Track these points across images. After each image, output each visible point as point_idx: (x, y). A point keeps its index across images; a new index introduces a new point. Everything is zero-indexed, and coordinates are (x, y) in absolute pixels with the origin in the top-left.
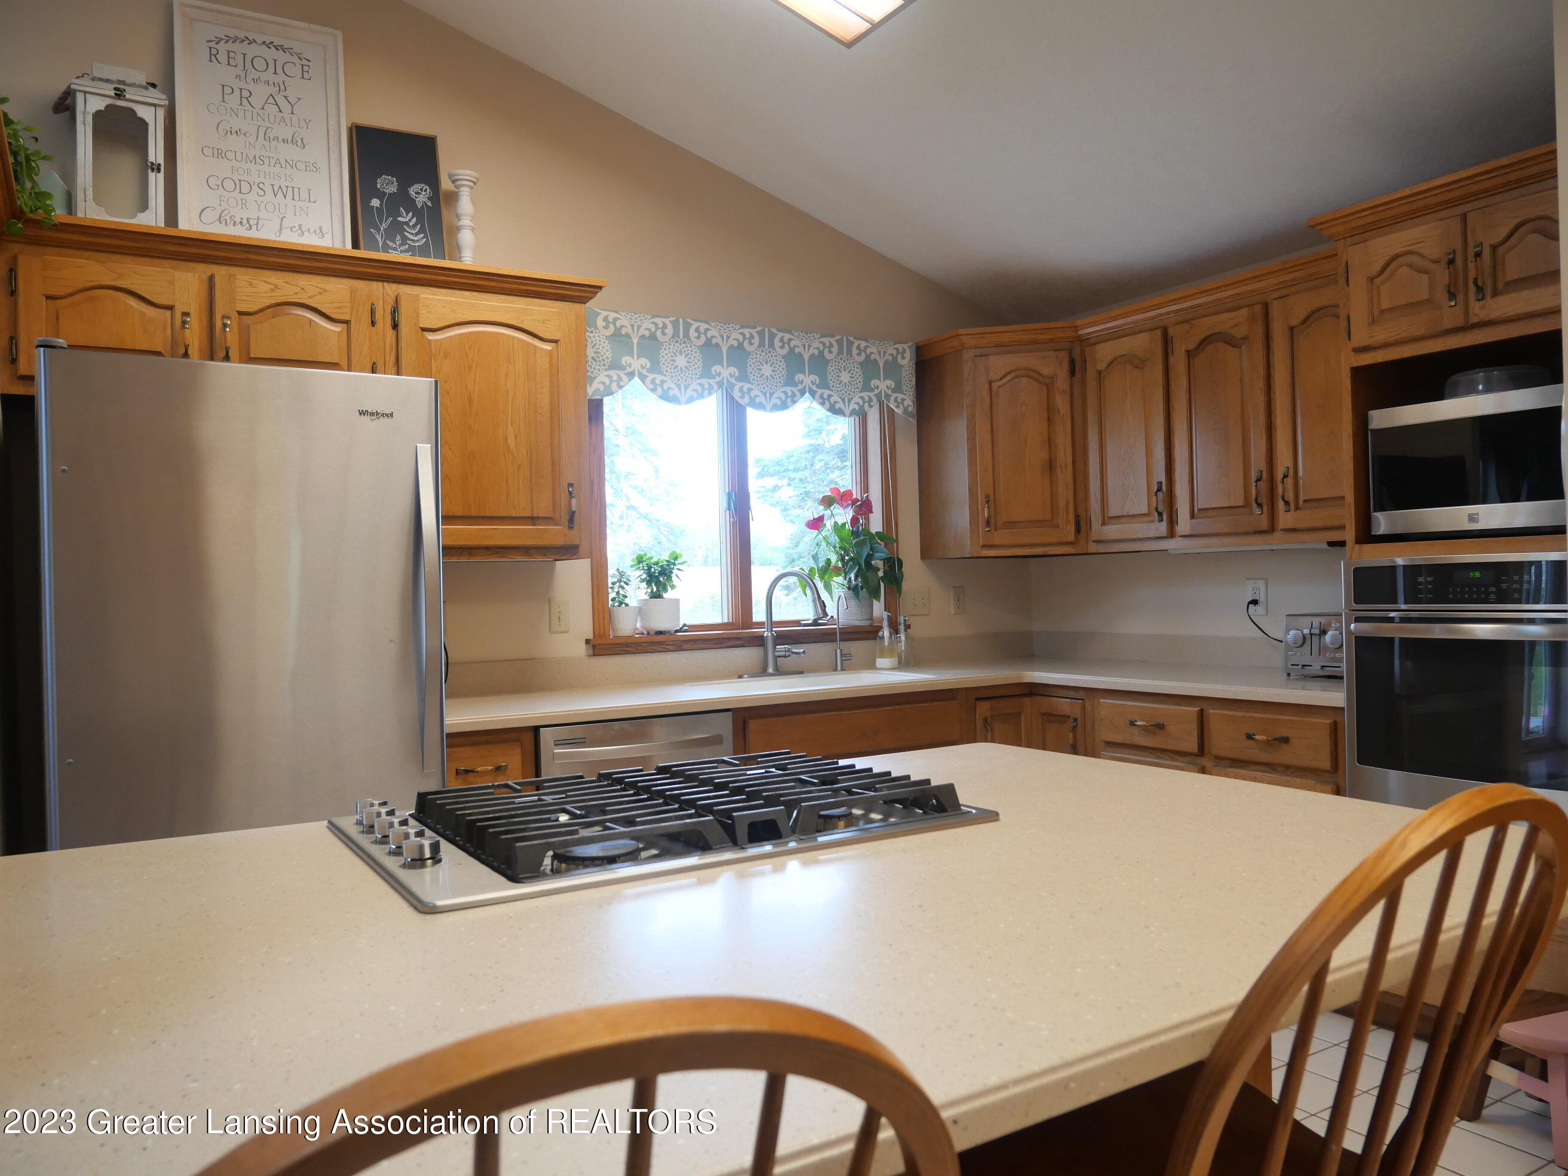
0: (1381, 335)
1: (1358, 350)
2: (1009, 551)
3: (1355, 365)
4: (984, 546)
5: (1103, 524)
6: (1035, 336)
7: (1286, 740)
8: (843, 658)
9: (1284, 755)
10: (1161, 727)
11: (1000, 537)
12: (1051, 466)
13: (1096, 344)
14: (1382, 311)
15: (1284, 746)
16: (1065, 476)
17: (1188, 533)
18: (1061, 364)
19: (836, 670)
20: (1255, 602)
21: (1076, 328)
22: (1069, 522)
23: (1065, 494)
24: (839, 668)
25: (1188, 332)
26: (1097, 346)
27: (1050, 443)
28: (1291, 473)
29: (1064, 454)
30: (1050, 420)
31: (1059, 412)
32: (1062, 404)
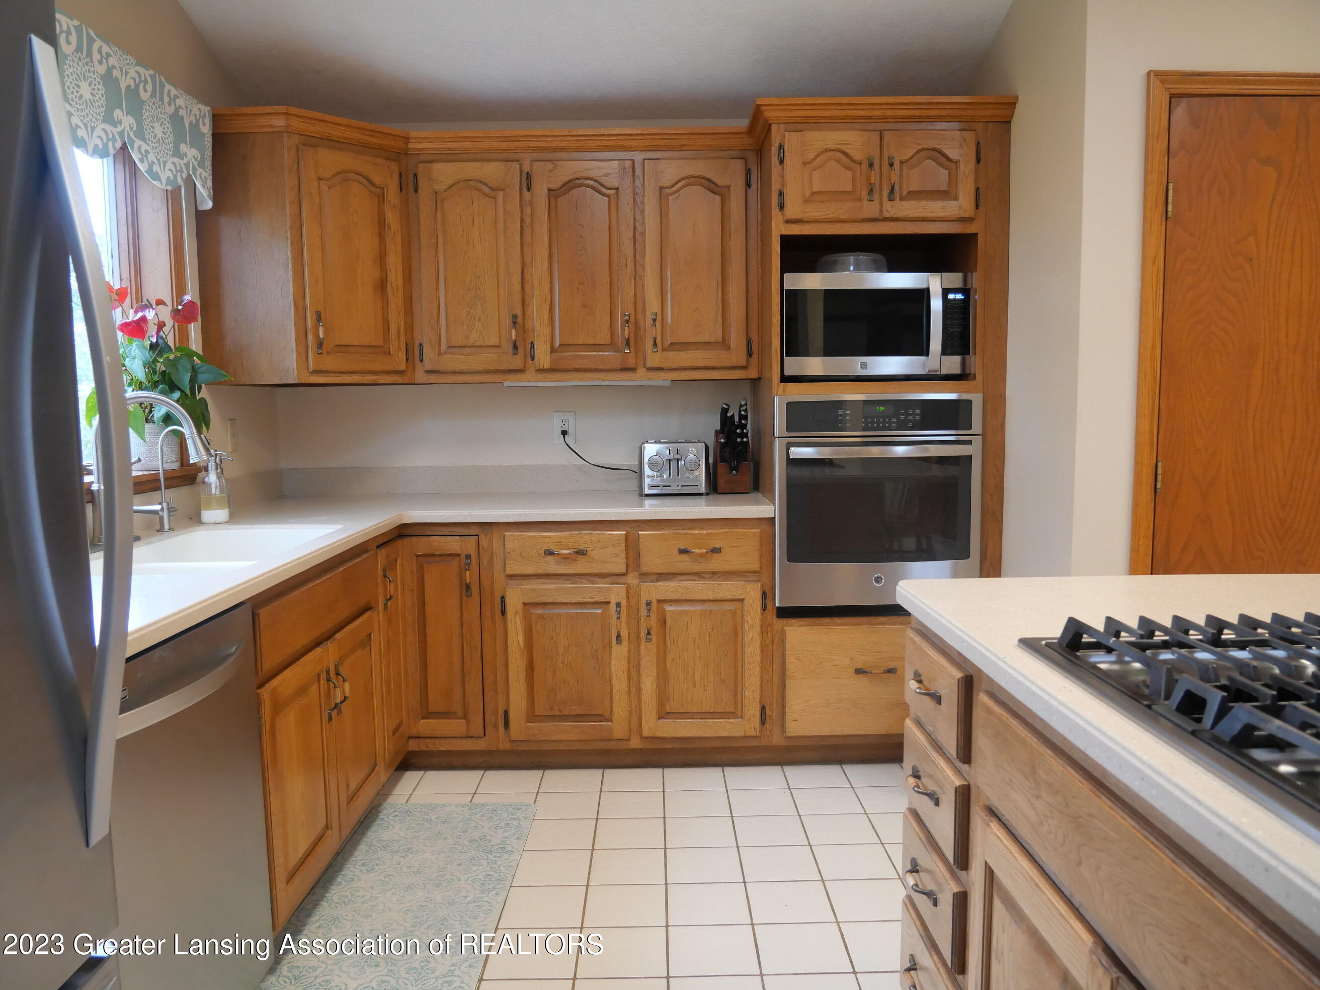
0: (813, 212)
1: (789, 221)
2: (339, 378)
3: (784, 233)
4: (316, 372)
5: (440, 354)
6: (367, 138)
7: (716, 550)
8: (171, 514)
9: (716, 563)
10: (581, 553)
11: (330, 362)
12: (382, 286)
13: (432, 162)
14: (814, 193)
15: (716, 555)
16: (396, 301)
17: (547, 366)
18: (392, 176)
19: (161, 530)
20: (564, 433)
21: (407, 139)
22: (400, 349)
23: (396, 320)
24: (166, 527)
25: (551, 171)
26: (434, 164)
27: (381, 260)
28: (659, 318)
29: (395, 276)
30: (382, 236)
31: (390, 227)
32: (393, 219)
